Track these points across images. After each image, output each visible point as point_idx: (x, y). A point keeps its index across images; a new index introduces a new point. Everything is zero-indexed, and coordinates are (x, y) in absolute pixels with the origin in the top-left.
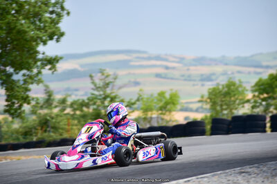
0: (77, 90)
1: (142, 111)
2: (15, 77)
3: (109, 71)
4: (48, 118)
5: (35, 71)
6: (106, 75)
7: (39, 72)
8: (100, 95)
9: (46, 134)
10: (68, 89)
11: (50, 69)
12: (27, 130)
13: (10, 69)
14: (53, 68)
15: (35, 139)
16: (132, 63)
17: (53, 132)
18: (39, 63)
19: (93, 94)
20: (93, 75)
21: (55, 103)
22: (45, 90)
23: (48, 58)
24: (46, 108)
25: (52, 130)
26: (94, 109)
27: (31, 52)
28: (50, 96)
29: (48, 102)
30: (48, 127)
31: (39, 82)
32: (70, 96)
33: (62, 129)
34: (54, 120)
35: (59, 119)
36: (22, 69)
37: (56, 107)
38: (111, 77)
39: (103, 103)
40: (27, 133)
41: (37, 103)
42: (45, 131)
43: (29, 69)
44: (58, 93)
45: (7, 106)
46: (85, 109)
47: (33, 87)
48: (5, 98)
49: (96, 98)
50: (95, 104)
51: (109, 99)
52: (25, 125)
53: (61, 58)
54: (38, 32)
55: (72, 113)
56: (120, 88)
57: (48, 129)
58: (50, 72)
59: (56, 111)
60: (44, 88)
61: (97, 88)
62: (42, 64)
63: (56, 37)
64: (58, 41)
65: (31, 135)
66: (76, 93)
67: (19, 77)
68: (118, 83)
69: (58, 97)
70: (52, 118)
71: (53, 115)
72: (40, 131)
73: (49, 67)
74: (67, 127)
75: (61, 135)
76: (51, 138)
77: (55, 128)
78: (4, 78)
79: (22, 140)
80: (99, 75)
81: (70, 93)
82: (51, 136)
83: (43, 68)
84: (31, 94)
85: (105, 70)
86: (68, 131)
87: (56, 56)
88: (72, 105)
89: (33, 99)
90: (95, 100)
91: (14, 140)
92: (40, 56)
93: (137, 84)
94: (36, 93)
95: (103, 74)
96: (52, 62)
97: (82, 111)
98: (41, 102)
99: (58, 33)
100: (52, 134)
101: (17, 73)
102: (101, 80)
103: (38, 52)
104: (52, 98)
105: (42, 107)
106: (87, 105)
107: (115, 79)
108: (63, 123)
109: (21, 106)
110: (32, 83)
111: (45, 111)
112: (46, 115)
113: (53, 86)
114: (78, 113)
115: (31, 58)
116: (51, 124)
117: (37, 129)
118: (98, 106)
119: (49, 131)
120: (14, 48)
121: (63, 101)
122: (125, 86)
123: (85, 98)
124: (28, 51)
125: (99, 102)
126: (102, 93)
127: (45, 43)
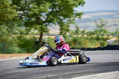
0: (89, 27)
1: (117, 37)
2: (64, 21)
3: (104, 19)
4: (77, 39)
5: (72, 18)
6: (102, 21)
7: (74, 19)
8: (99, 30)
9: (75, 45)
10: (85, 27)
11: (79, 18)
13: (62, 17)
15: (71, 47)
16: (114, 16)
18: (74, 15)
19: (96, 29)
20: (97, 21)
21: (80, 33)
22: (76, 27)
23: (78, 13)
24: (76, 34)
25: (78, 44)
26: (97, 36)
27: (71, 10)
28: (78, 29)
29: (77, 32)
30: (76, 42)
31: (73, 23)
32: (86, 29)
33: (83, 44)
34: (79, 40)
35: (81, 39)
36: (67, 17)
37: (80, 34)
38: (105, 22)
39: (100, 33)
41: (72, 32)
42: (75, 44)
43: (69, 17)
44: (81, 28)
45: (60, 33)
46: (92, 36)
47: (71, 25)
48: (59, 29)
49: (97, 31)
50: (97, 33)
51: (103, 32)
53: (83, 13)
54: (74, 2)
55: (87, 37)
56: (108, 27)
57: (77, 43)
58: (78, 19)
59: (80, 36)
60: (75, 26)
61: (98, 27)
62: (75, 15)
63: (81, 4)
64: (82, 6)
66: (89, 28)
67: (65, 21)
68: (108, 24)
69: (81, 30)
70: (78, 39)
71: (79, 38)
72: (73, 44)
73: (78, 17)
74: (84, 43)
75: (82, 46)
78: (59, 21)
80: (99, 21)
81: (86, 28)
82: (77, 47)
83: (75, 17)
85: (102, 19)
86: (85, 44)
87: (82, 12)
88: (87, 34)
89: (71, 30)
90: (97, 32)
92: (74, 12)
93: (116, 25)
94: (72, 28)
95: (101, 21)
96: (79, 15)
97: (91, 36)
98: (74, 32)
99: (82, 2)
100: (78, 46)
101: (65, 19)
102: (100, 23)
103: (74, 11)
104: (78, 30)
105: (74, 34)
106: (93, 34)
107: (106, 23)
108: (83, 41)
109: (65, 33)
110: (70, 24)
111: (75, 36)
112: (76, 37)
113: (79, 25)
114: (89, 37)
115: (71, 13)
117: (72, 43)
118: (98, 34)
119: (77, 44)
120: (64, 9)
121: (83, 32)
122: (111, 26)
123: (93, 31)
124: (70, 10)
125: (99, 33)
126: (100, 29)
127: (77, 6)
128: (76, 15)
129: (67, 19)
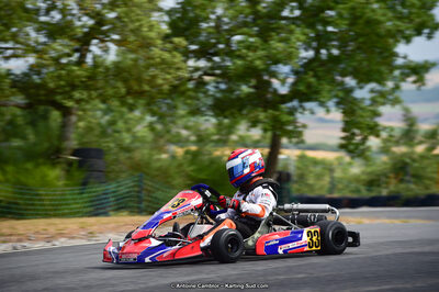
2: (358, 94)
4: (408, 160)
5: (390, 84)
7: (397, 87)
9: (402, 186)
11: (415, 82)
12: (374, 177)
13: (350, 81)
14: (420, 81)
15: (384, 192)
17: (415, 183)
18: (397, 73)
22: (405, 116)
23: (413, 64)
24: (405, 143)
25: (413, 180)
27: (386, 54)
28: (411, 125)
29: (408, 136)
30: (406, 174)
31: (396, 102)
33: (431, 179)
34: (416, 165)
35: (425, 162)
36: (369, 81)
40: (372, 183)
41: (391, 136)
42: (402, 181)
43: (380, 81)
44: (425, 120)
45: (343, 138)
48: (341, 125)
52: (369, 170)
53: (434, 65)
54: (399, 23)
57: (407, 178)
58: (414, 86)
59: (420, 149)
60: (402, 112)
62: (402, 74)
63: (426, 31)
65: (379, 186)
67: (363, 94)
69: (424, 127)
70: (414, 161)
71: (415, 156)
72: (393, 181)
73: (412, 78)
74: (436, 176)
75: (427, 188)
76: (409, 193)
77: (418, 177)
78: (341, 94)
79: (365, 194)
82: (408, 190)
83: (403, 80)
84: (382, 122)
87: (427, 62)
89: (385, 129)
91: (353, 192)
92: (400, 61)
94: (389, 120)
96: (418, 71)
98: (397, 133)
99: (429, 24)
100: (412, 186)
101: (361, 88)
103: (396, 55)
104: (415, 128)
105: (397, 143)
108: (430, 169)
109: (364, 140)
110: (383, 104)
111: (402, 149)
112: (404, 155)
113: (417, 110)
115: (384, 64)
116: (411, 171)
117: (388, 177)
119: (409, 182)
120: (358, 48)
121: (433, 134)
127: (408, 40)
128: (407, 71)
129: (373, 85)
